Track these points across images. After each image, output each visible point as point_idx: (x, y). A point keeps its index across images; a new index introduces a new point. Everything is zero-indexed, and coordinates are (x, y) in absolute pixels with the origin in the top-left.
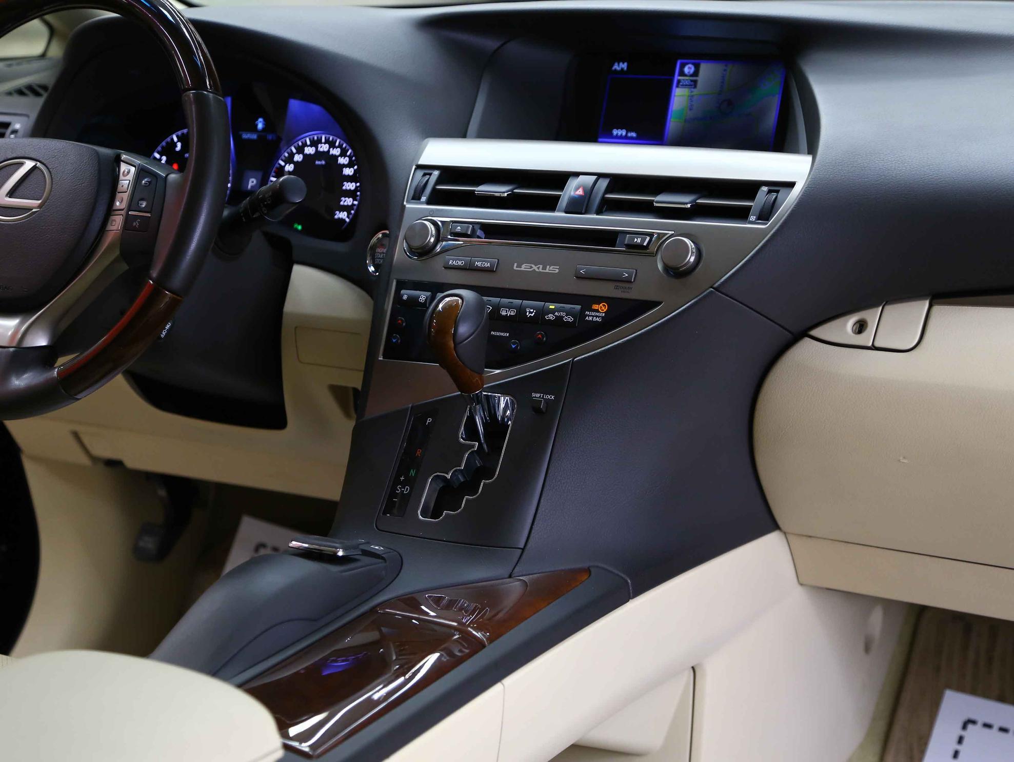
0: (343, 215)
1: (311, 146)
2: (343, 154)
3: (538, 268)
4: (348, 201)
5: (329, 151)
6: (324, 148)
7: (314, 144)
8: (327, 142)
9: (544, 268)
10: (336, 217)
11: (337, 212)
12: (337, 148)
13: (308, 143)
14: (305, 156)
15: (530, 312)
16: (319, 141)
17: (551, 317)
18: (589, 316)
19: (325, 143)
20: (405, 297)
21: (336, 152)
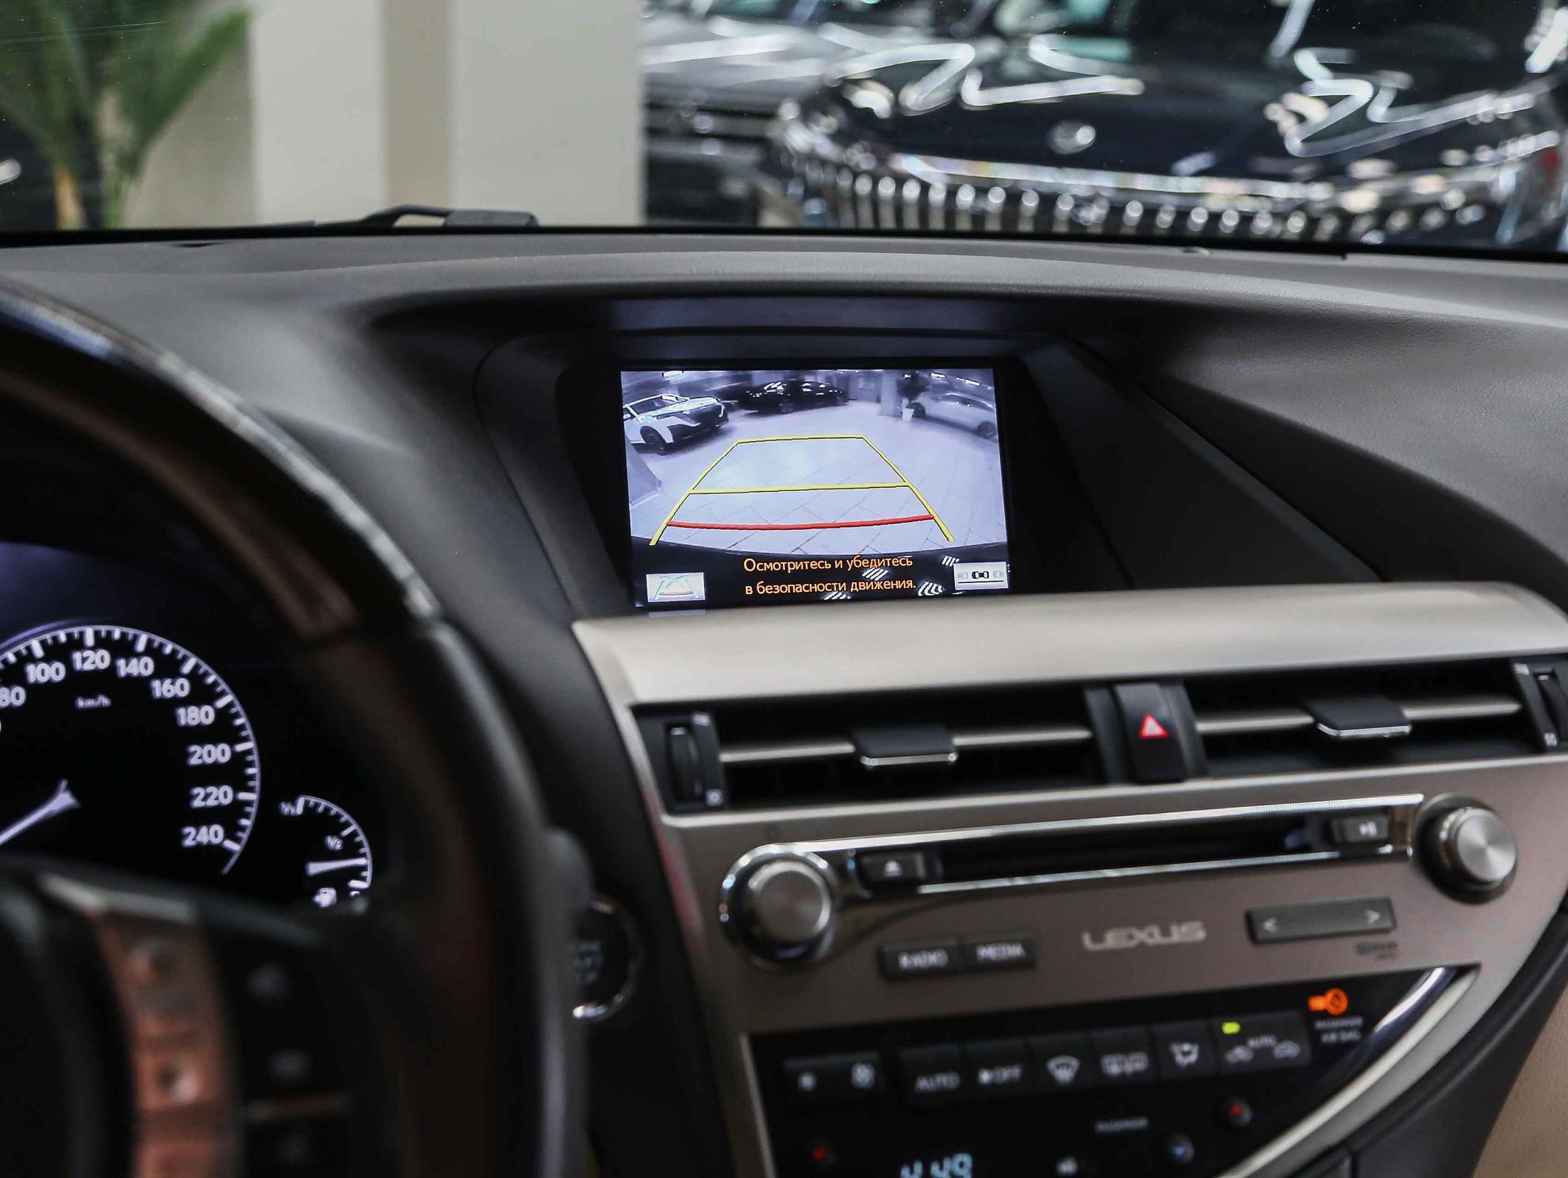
0: (211, 835)
1: (48, 659)
2: (167, 667)
3: (1151, 935)
4: (221, 795)
5: (113, 668)
6: (94, 660)
7: (56, 652)
8: (101, 642)
9: (1166, 933)
10: (188, 842)
11: (190, 830)
12: (139, 655)
13: (39, 652)
14: (33, 690)
15: (1186, 1054)
16: (77, 644)
17: (1240, 1054)
18: (1328, 1031)
19: (94, 648)
20: (807, 1081)
21: (140, 667)
